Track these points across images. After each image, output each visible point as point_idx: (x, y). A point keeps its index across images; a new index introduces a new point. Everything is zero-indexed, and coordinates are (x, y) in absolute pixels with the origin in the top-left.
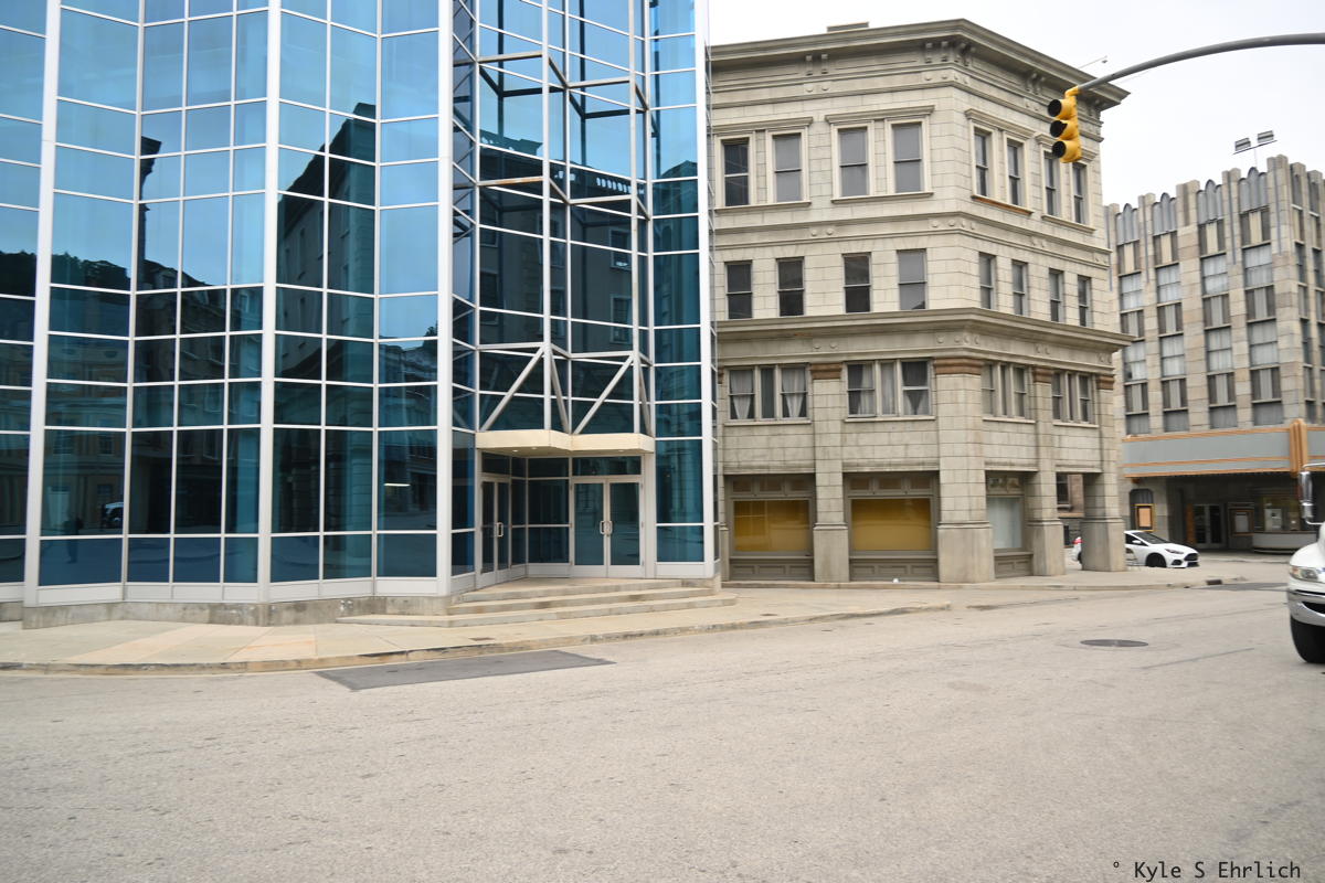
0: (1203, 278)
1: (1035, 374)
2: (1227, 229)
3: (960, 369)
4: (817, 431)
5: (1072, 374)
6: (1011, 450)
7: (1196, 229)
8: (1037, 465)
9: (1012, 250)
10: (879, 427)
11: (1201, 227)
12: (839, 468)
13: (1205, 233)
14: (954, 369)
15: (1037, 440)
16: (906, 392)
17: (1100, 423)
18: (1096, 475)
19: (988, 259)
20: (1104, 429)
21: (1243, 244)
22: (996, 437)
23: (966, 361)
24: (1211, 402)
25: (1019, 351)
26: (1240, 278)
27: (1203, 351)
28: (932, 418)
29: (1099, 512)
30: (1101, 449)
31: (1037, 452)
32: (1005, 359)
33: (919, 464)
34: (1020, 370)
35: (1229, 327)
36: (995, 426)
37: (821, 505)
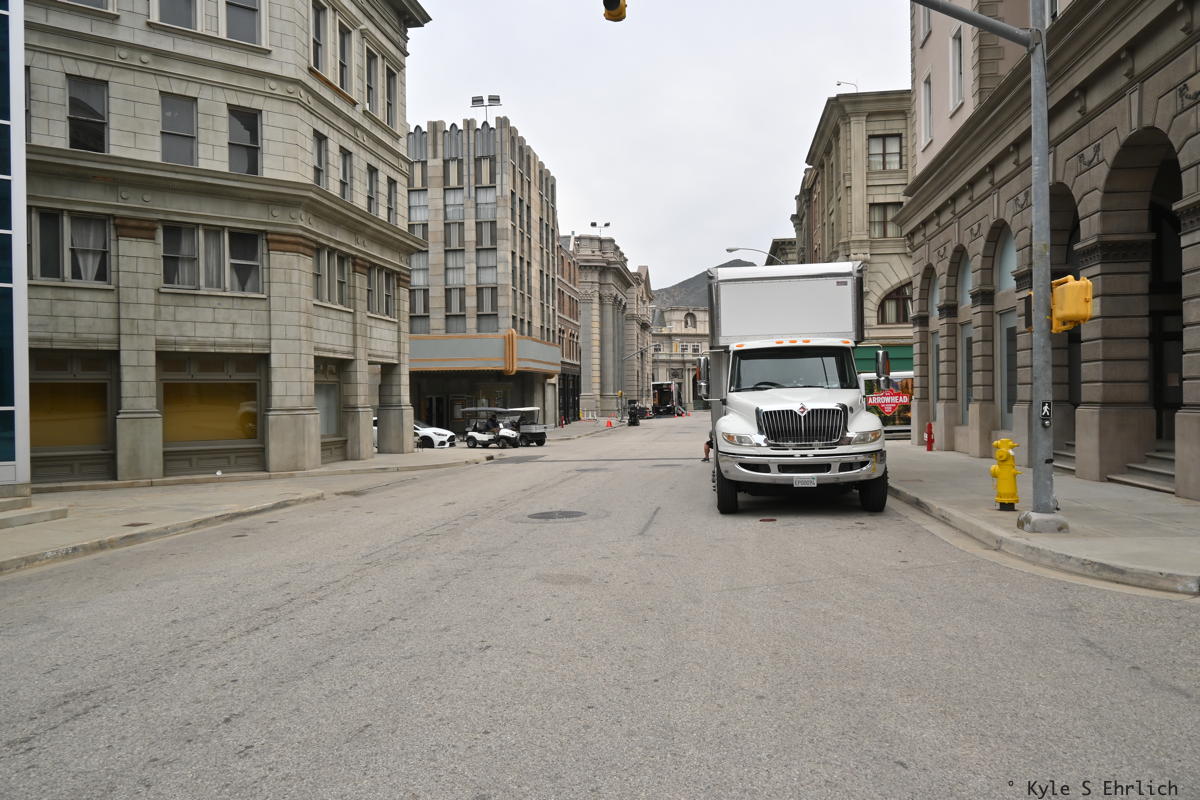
0: (445, 206)
1: (354, 264)
2: (465, 167)
3: (295, 247)
4: (123, 299)
5: (381, 269)
6: (334, 338)
7: (442, 163)
8: (354, 353)
9: (340, 136)
10: (202, 302)
11: (446, 162)
12: (152, 345)
13: (449, 167)
14: (289, 247)
15: (355, 329)
16: (233, 266)
17: (399, 317)
18: (394, 366)
19: (320, 138)
20: (402, 323)
21: (476, 183)
22: (323, 323)
23: (301, 240)
24: (447, 311)
25: (342, 238)
26: (473, 211)
27: (443, 267)
28: (264, 296)
29: (395, 400)
30: (399, 342)
31: (355, 341)
32: (332, 245)
33: (247, 346)
34: (343, 258)
35: (463, 250)
36: (322, 311)
37: (127, 389)
